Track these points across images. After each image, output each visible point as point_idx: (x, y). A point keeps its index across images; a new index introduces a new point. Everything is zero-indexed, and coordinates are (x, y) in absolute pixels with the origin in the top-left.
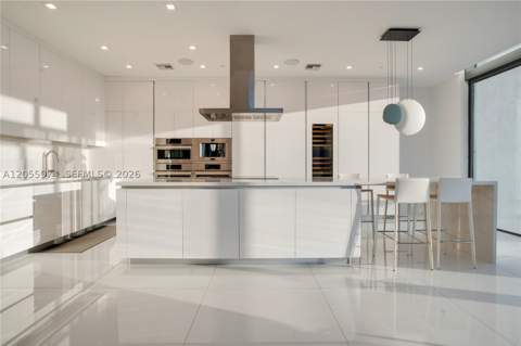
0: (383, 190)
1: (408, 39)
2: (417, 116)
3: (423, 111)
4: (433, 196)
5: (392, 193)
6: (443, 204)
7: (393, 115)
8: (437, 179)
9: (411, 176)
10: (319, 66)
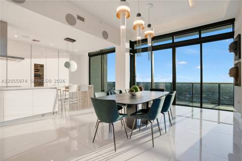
0: (64, 89)
1: (73, 42)
2: (74, 66)
3: (76, 65)
4: (79, 90)
5: (67, 90)
6: (82, 92)
7: (67, 65)
8: (80, 85)
9: (73, 84)
10: (38, 41)
